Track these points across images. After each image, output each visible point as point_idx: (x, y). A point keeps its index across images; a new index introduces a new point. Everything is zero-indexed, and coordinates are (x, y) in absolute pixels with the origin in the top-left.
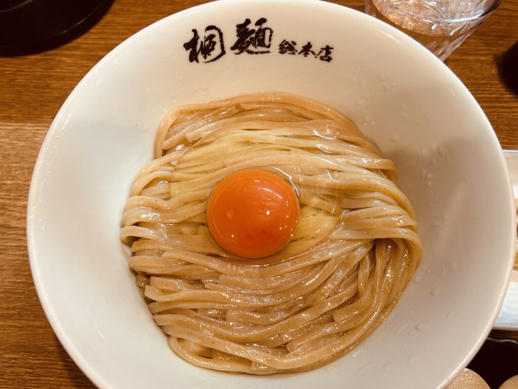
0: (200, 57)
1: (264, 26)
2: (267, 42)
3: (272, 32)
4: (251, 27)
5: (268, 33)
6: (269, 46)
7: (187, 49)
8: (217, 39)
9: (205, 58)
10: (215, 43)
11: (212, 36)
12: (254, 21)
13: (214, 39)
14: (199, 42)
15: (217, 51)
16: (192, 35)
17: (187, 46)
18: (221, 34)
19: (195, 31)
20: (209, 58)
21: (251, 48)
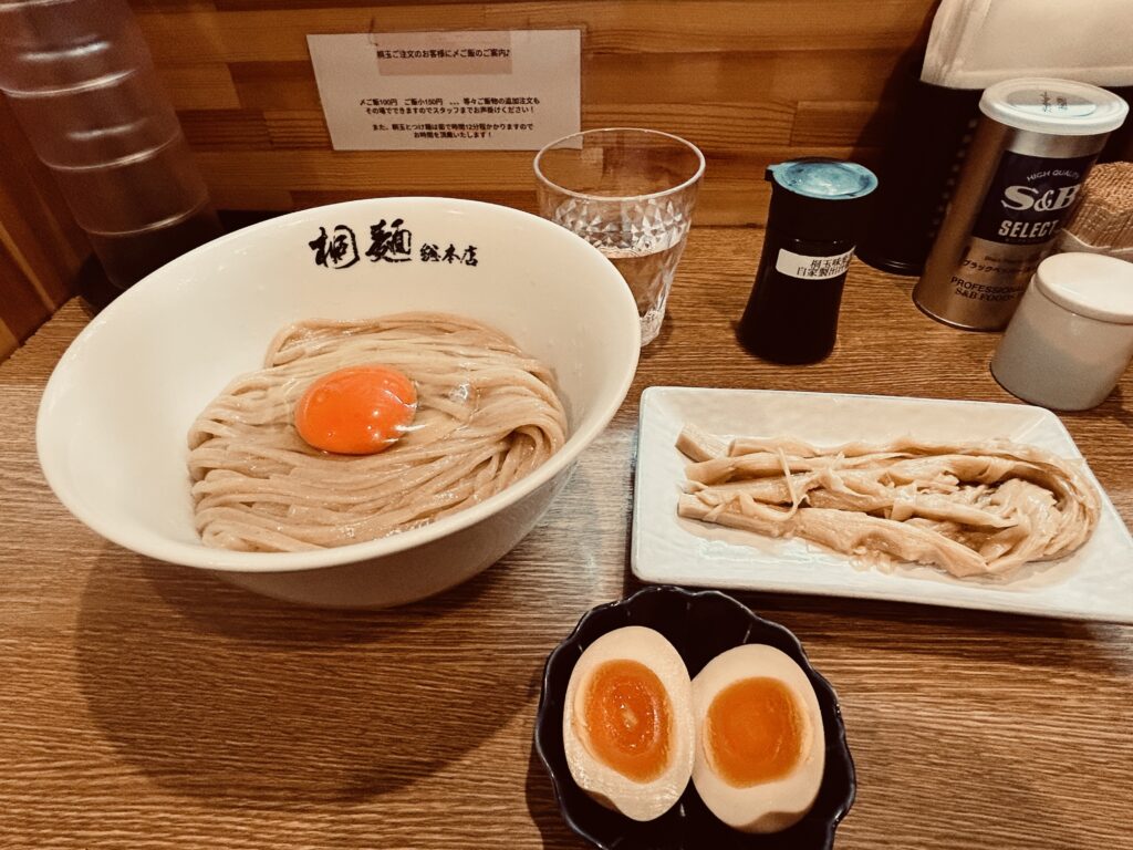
0: (329, 260)
1: (401, 227)
2: (406, 247)
3: (410, 234)
4: (387, 229)
5: (406, 235)
6: (409, 253)
7: (313, 248)
8: (348, 241)
9: (336, 262)
10: (346, 245)
11: (343, 237)
12: (389, 222)
13: (345, 241)
14: (328, 242)
15: (349, 256)
16: (319, 234)
17: (313, 245)
18: (353, 236)
19: (322, 229)
20: (340, 263)
21: (389, 254)
